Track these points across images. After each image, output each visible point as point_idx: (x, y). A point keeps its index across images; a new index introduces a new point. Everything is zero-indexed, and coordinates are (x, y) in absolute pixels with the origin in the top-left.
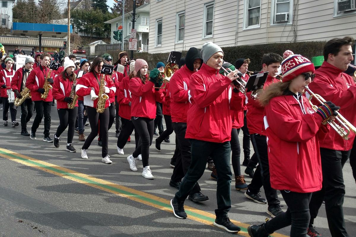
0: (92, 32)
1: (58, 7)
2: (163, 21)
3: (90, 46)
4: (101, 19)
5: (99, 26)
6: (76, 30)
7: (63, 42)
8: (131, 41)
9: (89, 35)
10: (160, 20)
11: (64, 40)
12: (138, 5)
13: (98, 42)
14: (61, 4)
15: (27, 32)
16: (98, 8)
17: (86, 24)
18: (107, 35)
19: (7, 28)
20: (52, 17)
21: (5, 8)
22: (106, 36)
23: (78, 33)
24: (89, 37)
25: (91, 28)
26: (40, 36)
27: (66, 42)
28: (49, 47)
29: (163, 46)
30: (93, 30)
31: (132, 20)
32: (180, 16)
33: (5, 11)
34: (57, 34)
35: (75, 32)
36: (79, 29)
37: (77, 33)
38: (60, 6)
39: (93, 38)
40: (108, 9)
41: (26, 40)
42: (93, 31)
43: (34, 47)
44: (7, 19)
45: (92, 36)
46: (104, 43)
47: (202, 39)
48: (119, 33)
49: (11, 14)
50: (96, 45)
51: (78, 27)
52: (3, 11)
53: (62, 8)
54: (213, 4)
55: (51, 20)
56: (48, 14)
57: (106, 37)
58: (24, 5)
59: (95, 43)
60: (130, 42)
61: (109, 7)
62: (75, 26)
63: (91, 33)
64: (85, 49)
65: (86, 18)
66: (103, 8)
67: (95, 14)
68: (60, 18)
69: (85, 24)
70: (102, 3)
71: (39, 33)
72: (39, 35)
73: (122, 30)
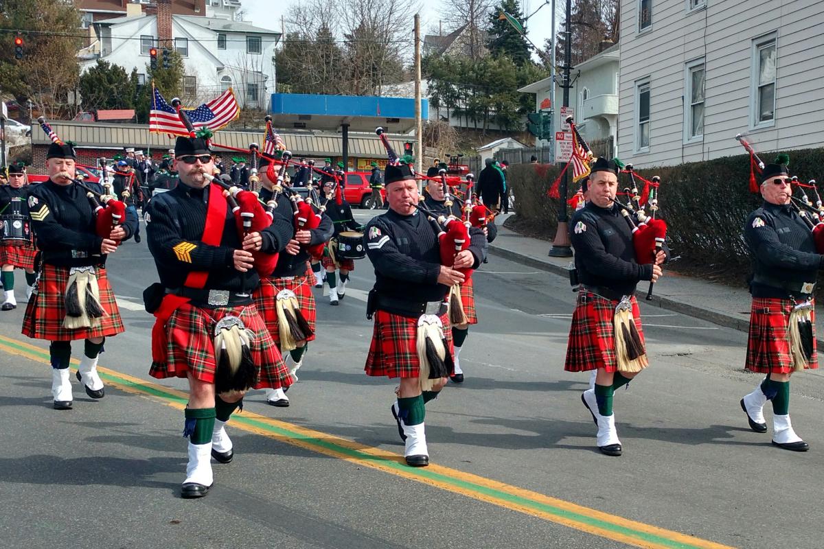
0: (485, 117)
1: (396, 50)
2: (652, 85)
3: (480, 154)
4: (512, 80)
5: (504, 99)
6: (443, 110)
7: (402, 144)
8: (560, 139)
9: (480, 125)
10: (645, 84)
11: (406, 137)
12: (608, 41)
13: (502, 143)
14: (404, 44)
15: (308, 117)
16: (504, 52)
17: (472, 94)
18: (527, 125)
19: (260, 109)
20: (380, 76)
21: (255, 56)
22: (524, 125)
23: (450, 119)
24: (479, 129)
25: (485, 108)
26: (345, 128)
27: (411, 144)
28: (371, 158)
29: (653, 150)
30: (489, 111)
31: (563, 85)
32: (694, 70)
33: (254, 64)
34: (387, 122)
35: (440, 117)
36: (451, 110)
37: (446, 120)
38: (400, 48)
39: (489, 131)
40: (530, 53)
41: (309, 139)
42: (490, 113)
43: (331, 157)
44: (259, 84)
45: (487, 128)
46: (517, 145)
47: (750, 131)
48: (542, 118)
49: (270, 71)
50: (496, 150)
51: (450, 104)
52: (249, 63)
53: (406, 55)
54: (774, 40)
55: (378, 87)
56: (369, 68)
57: (524, 130)
58: (306, 47)
59: (494, 147)
60: (558, 141)
61: (533, 48)
62: (440, 101)
63: (485, 119)
64: (467, 163)
65: (470, 79)
66: (517, 50)
67: (495, 68)
68: (401, 81)
69: (467, 95)
70: (515, 38)
71: (342, 121)
72: (341, 125)
73: (549, 110)
